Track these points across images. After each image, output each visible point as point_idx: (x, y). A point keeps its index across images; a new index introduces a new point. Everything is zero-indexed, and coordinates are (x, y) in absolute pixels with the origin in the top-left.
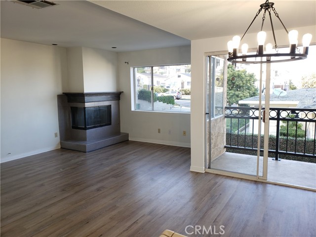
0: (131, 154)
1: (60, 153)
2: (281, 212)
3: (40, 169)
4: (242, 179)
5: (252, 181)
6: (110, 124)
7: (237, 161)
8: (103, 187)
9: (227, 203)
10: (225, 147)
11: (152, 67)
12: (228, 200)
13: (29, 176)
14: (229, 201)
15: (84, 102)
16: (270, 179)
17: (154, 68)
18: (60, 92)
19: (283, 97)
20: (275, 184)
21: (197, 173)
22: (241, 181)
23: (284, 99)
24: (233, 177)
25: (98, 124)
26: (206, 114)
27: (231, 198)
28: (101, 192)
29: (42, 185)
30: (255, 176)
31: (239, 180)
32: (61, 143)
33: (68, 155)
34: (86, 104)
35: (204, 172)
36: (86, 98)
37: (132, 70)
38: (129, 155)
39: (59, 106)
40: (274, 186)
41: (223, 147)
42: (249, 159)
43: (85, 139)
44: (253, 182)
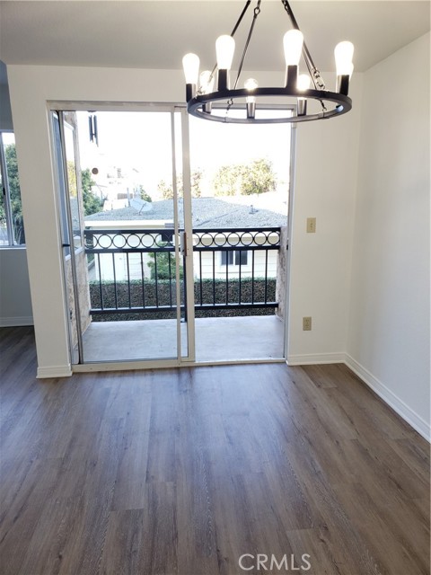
2: (246, 414)
4: (152, 370)
5: (171, 369)
7: (123, 336)
9: (151, 428)
10: (91, 313)
12: (148, 421)
14: (152, 421)
16: (200, 358)
19: (147, 213)
20: (211, 366)
21: (57, 380)
22: (152, 375)
23: (149, 216)
24: (133, 371)
26: (64, 245)
27: (153, 417)
30: (174, 359)
31: (148, 373)
35: (70, 374)
40: (210, 370)
41: (88, 313)
42: (141, 327)
44: (174, 371)
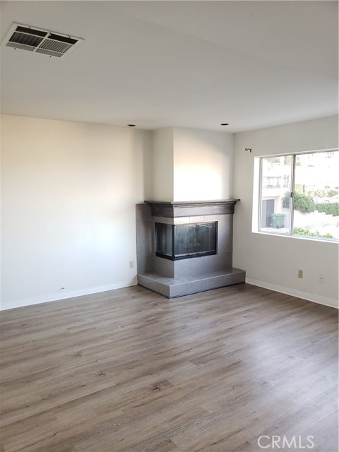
0: (240, 313)
1: (132, 295)
3: (91, 320)
6: (215, 253)
8: (166, 383)
11: (294, 155)
13: (71, 332)
15: (173, 217)
17: (296, 156)
18: (141, 199)
25: (195, 251)
28: (159, 394)
29: (79, 355)
32: (138, 277)
33: (141, 300)
34: (175, 219)
36: (176, 211)
37: (257, 160)
38: (237, 314)
39: (137, 221)
43: (171, 275)
